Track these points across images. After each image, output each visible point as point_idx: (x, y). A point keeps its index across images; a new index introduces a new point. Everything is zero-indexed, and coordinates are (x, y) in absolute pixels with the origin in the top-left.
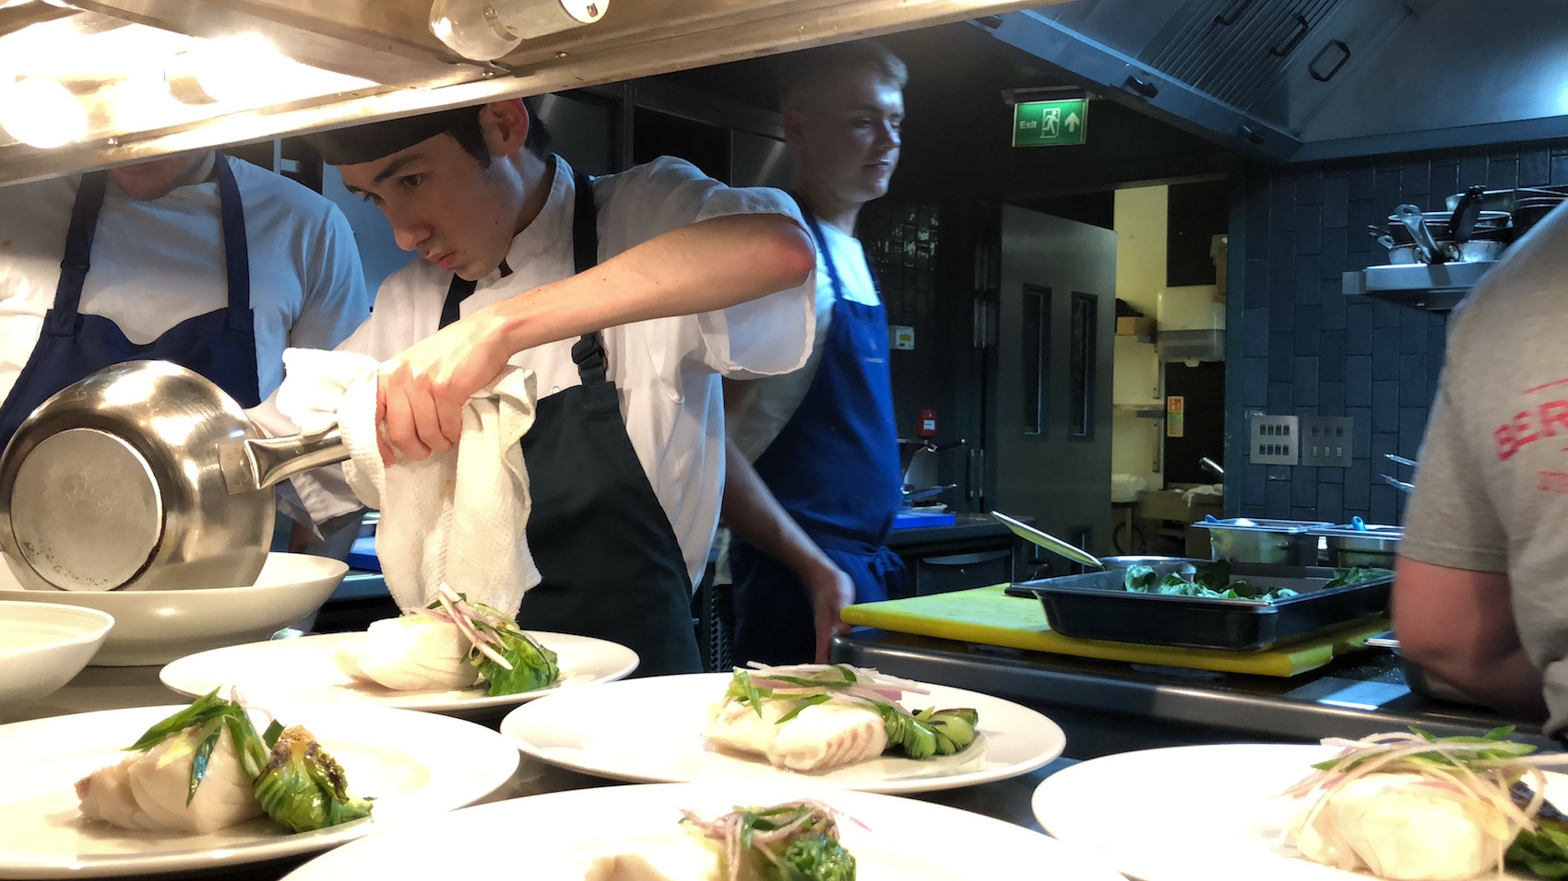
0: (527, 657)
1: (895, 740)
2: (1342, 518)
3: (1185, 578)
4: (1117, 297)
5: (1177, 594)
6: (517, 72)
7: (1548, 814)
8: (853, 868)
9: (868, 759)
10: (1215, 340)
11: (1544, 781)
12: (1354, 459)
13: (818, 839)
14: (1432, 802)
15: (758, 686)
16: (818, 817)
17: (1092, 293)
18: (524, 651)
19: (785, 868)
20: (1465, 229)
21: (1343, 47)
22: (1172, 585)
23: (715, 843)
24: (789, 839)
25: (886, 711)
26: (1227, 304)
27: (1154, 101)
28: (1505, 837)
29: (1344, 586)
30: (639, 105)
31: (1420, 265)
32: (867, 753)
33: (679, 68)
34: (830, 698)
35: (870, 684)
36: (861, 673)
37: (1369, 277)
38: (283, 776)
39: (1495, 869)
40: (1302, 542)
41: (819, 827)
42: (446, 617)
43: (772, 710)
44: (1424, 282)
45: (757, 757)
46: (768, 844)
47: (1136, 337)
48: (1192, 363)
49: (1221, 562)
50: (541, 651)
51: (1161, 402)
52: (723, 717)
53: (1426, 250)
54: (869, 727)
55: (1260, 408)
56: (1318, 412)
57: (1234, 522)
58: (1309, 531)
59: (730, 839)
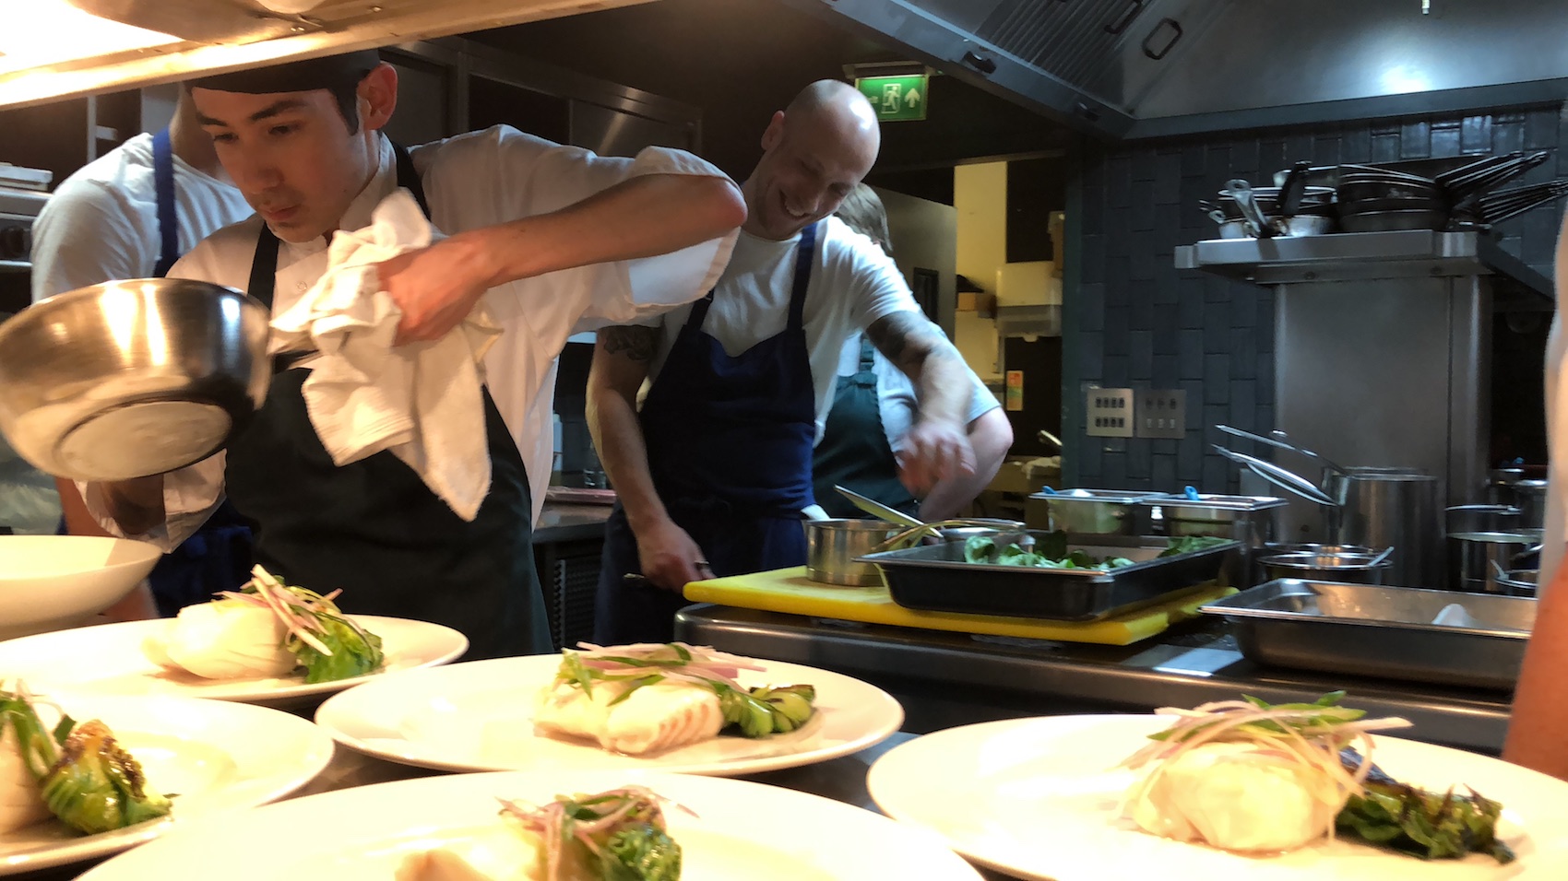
0: (348, 643)
1: (731, 719)
2: (1175, 489)
3: (1025, 548)
4: (958, 273)
5: (1017, 565)
6: (329, 27)
7: (1377, 780)
8: (678, 857)
9: (703, 739)
10: (1053, 316)
11: (1372, 745)
12: (1187, 430)
13: (643, 829)
14: (1265, 770)
15: (590, 667)
16: (644, 804)
17: (933, 269)
18: (345, 636)
19: (608, 860)
20: (1292, 205)
21: (1175, 25)
22: (1011, 555)
23: (534, 835)
24: (612, 830)
25: (721, 689)
26: (1064, 279)
27: (992, 77)
28: (1335, 802)
29: (1178, 555)
30: (474, 74)
31: (1250, 239)
32: (702, 733)
33: (499, 24)
34: (663, 678)
35: (707, 662)
36: (696, 651)
37: (1201, 251)
38: (72, 776)
39: (1325, 834)
40: (1136, 512)
41: (643, 816)
42: (262, 603)
43: (603, 692)
44: (1253, 256)
45: (588, 740)
46: (591, 835)
47: (976, 313)
48: (1031, 338)
49: (1059, 533)
50: (365, 635)
51: (1001, 376)
52: (553, 701)
53: (1255, 225)
54: (704, 708)
55: (1095, 381)
56: (1152, 386)
57: (1069, 493)
58: (1145, 501)
59: (549, 830)
